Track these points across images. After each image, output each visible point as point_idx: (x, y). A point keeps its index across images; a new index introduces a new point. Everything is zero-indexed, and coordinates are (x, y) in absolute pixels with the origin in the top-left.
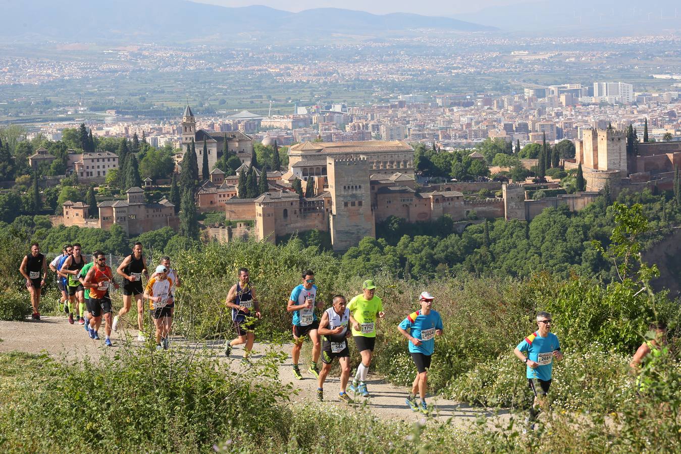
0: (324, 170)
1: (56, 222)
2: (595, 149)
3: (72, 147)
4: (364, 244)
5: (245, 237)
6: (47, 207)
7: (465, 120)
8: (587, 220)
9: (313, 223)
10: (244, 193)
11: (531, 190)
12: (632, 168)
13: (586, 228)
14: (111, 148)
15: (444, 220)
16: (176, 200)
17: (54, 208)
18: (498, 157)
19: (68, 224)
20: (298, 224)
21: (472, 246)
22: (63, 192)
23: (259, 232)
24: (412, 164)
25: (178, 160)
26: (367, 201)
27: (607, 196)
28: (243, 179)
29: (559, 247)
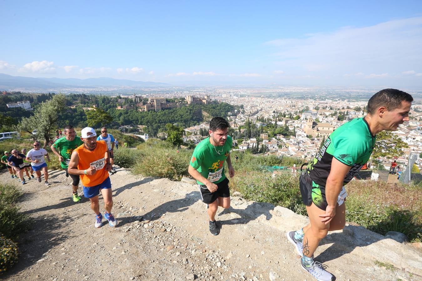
0: (154, 101)
1: (117, 109)
2: (189, 98)
3: (118, 98)
4: (160, 111)
5: (144, 110)
6: (115, 107)
7: (168, 96)
8: (188, 107)
9: (153, 108)
10: (143, 104)
11: (181, 104)
12: (194, 101)
13: (188, 108)
14: (123, 98)
15: (170, 108)
16: (134, 105)
17: (116, 107)
18: (176, 99)
19: (119, 109)
20: (151, 108)
21: (174, 111)
22: (117, 104)
23: (146, 110)
24: (165, 100)
25: (133, 100)
26: (160, 105)
27: (191, 104)
28: (143, 102)
29: (185, 111)
